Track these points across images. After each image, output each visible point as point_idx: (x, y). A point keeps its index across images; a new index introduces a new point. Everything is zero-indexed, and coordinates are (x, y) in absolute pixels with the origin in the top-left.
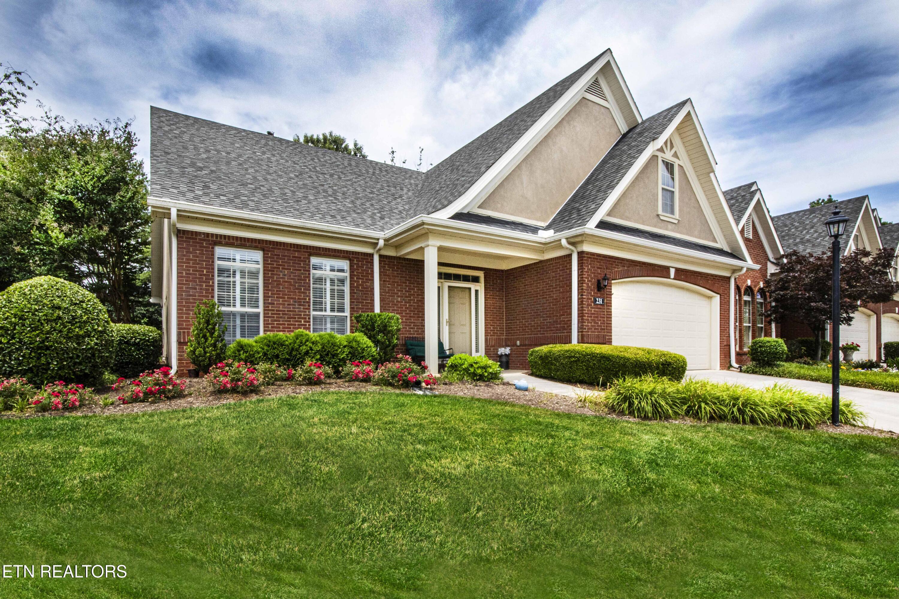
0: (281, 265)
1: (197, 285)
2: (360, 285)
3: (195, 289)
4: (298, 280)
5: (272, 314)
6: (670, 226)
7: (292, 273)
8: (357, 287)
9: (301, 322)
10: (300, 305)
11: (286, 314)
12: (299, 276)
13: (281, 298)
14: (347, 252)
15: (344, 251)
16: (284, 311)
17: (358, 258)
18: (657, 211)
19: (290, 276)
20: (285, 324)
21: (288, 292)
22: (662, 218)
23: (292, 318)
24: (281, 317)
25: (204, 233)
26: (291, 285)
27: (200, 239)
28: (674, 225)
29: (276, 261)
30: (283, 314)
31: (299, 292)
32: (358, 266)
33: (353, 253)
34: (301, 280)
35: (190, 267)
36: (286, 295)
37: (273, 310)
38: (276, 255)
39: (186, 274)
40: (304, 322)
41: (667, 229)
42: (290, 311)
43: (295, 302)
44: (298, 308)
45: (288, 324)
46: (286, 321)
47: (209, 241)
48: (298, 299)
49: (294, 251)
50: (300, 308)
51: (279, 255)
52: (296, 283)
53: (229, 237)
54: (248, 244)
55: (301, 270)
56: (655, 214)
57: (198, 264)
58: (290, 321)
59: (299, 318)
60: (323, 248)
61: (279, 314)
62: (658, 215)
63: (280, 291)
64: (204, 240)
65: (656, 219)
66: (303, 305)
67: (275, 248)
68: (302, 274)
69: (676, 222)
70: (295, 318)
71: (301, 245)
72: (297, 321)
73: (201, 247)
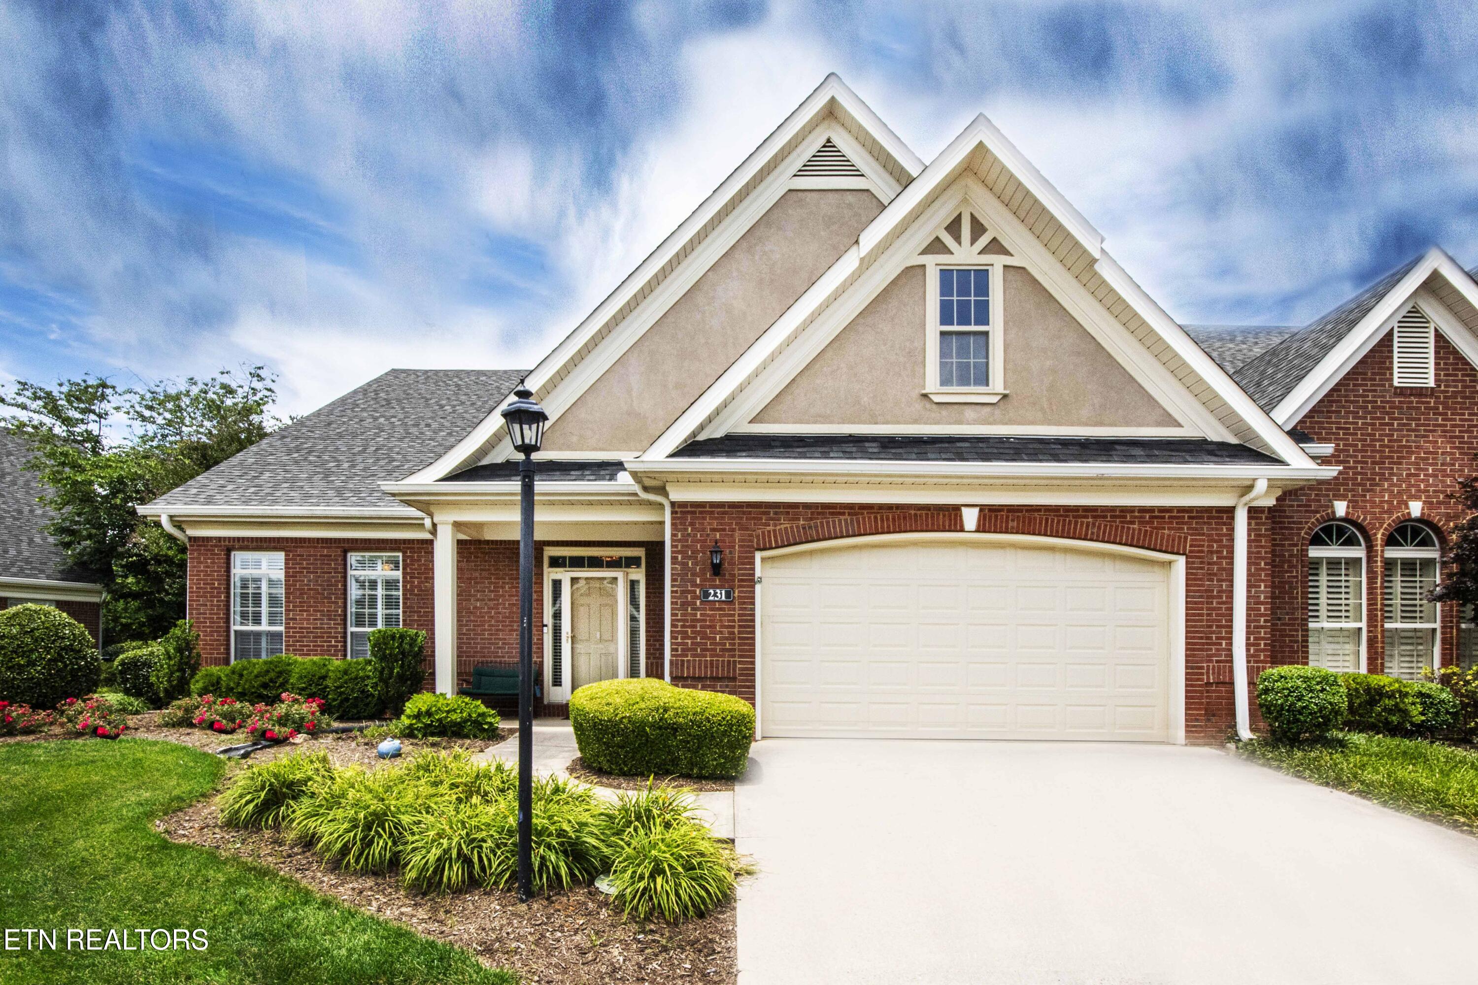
0: (304, 568)
1: (208, 601)
2: (416, 587)
3: (206, 605)
4: (328, 585)
5: (293, 632)
6: (970, 413)
7: (319, 577)
8: (412, 590)
9: (331, 642)
10: (330, 620)
11: (312, 632)
12: (328, 581)
13: (305, 611)
14: (396, 541)
15: (391, 540)
16: (309, 628)
17: (414, 548)
18: (924, 387)
19: (317, 581)
20: (310, 646)
21: (314, 602)
22: (936, 399)
23: (319, 637)
24: (305, 637)
25: (216, 538)
26: (319, 593)
27: (212, 546)
28: (988, 409)
29: (300, 564)
30: (307, 633)
31: (329, 603)
32: (412, 560)
33: (405, 541)
34: (331, 585)
35: (201, 580)
36: (311, 606)
37: (295, 628)
38: (299, 555)
39: (197, 588)
40: (335, 642)
41: (960, 422)
42: (316, 628)
43: (324, 615)
44: (328, 624)
45: (314, 646)
46: (312, 642)
47: (221, 546)
48: (328, 611)
49: (322, 547)
50: (330, 624)
51: (303, 556)
52: (325, 590)
53: (243, 539)
54: (265, 545)
55: (331, 573)
56: (915, 393)
57: (209, 575)
58: (316, 642)
59: (328, 637)
60: (361, 540)
61: (303, 633)
62: (925, 396)
63: (304, 602)
64: (216, 546)
65: (919, 406)
66: (335, 620)
67: (297, 547)
68: (333, 577)
69: (994, 399)
70: (323, 637)
71: (331, 539)
72: (325, 642)
73: (212, 554)
